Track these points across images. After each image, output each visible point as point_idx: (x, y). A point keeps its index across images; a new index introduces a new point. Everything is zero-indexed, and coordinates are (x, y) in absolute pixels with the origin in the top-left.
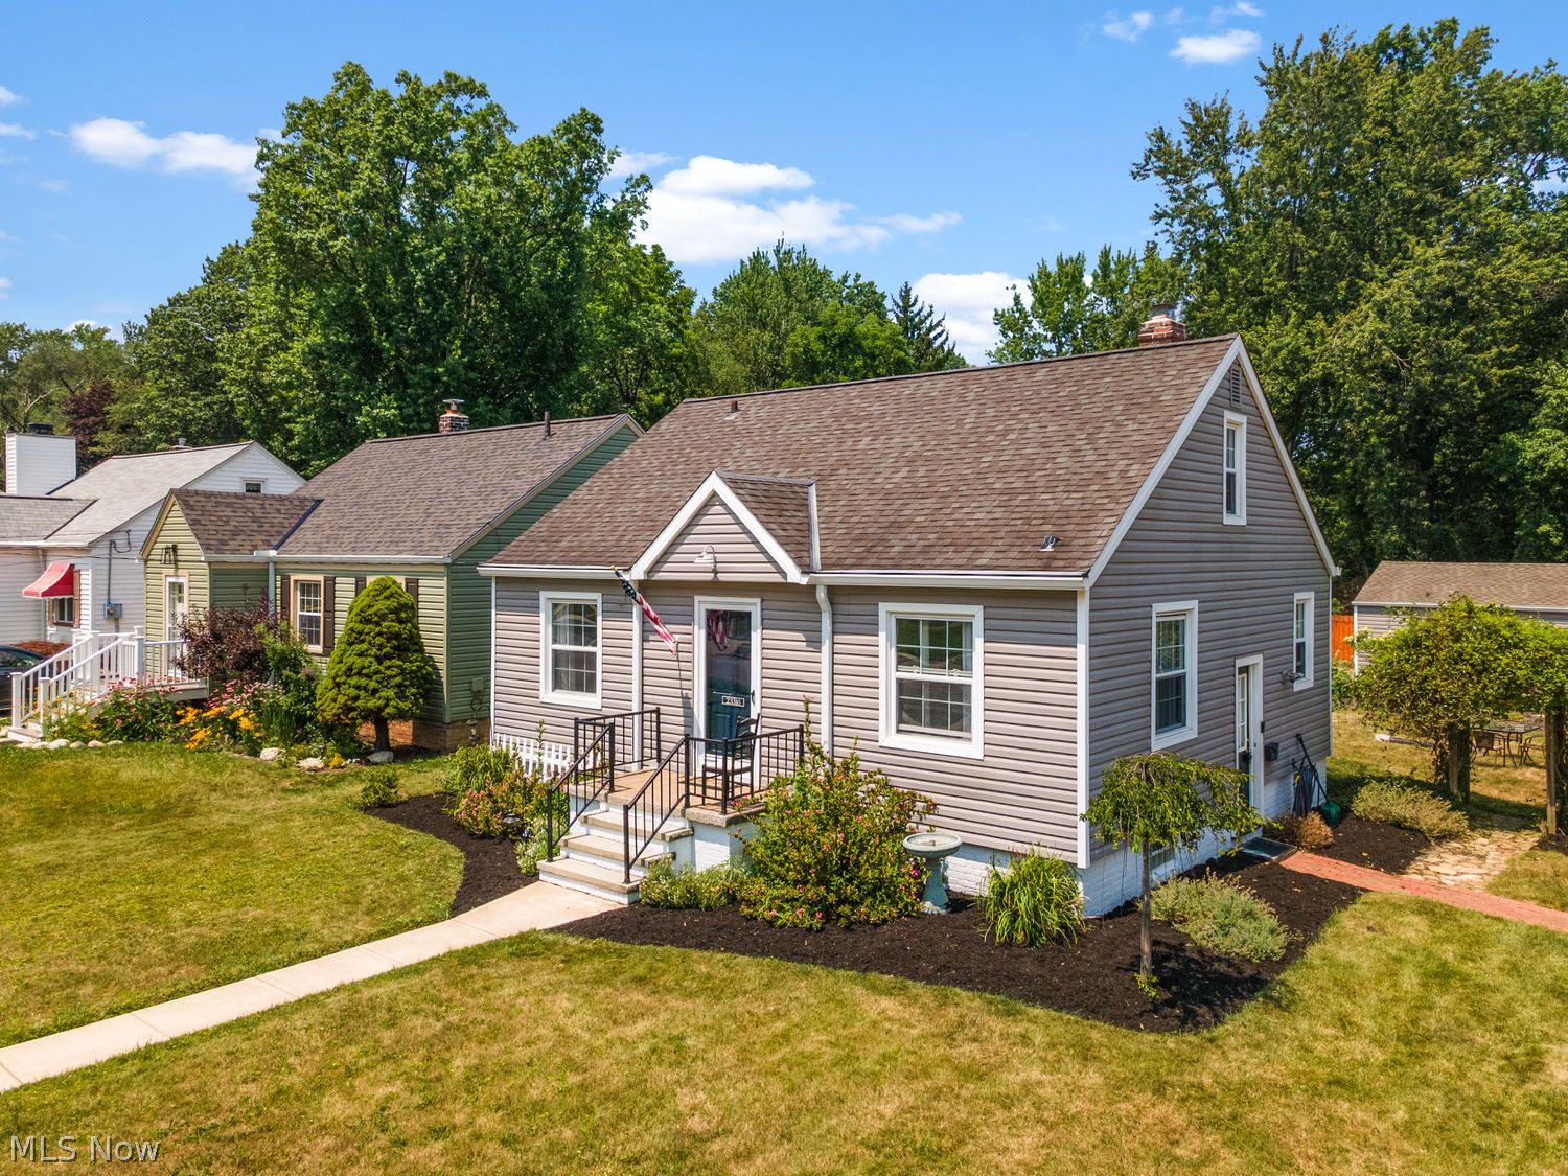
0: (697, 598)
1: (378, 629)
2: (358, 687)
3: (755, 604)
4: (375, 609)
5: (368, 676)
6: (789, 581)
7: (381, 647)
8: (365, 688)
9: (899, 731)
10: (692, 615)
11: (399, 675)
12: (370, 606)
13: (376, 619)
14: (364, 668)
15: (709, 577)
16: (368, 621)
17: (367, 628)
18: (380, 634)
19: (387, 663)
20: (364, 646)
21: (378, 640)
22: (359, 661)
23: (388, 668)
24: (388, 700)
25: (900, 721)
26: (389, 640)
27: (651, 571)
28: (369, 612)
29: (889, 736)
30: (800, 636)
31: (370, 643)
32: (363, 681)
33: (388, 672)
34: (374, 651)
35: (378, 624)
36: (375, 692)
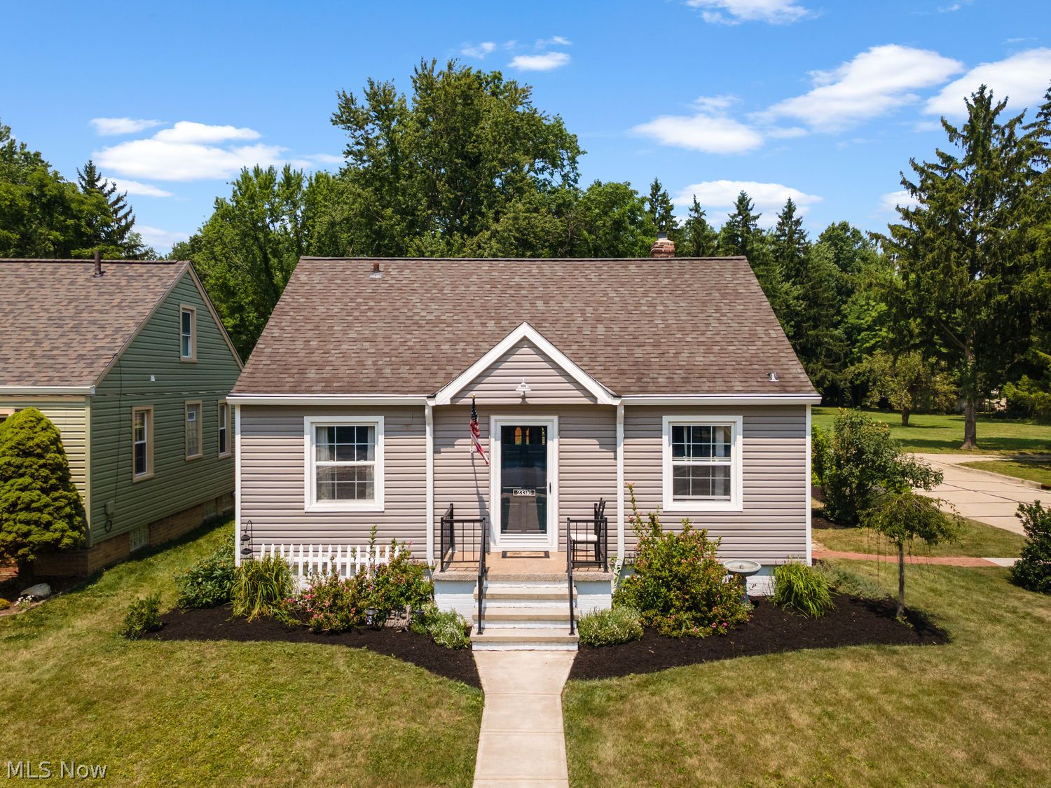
0: (493, 418)
1: (42, 462)
2: (28, 523)
3: (552, 421)
4: (37, 441)
5: (39, 510)
6: (599, 402)
7: (46, 480)
8: (37, 523)
9: (674, 500)
10: (489, 431)
11: (66, 506)
12: (29, 439)
13: (39, 451)
14: (33, 501)
15: (519, 401)
16: (27, 454)
17: (28, 461)
18: (44, 466)
19: (56, 494)
20: (27, 480)
21: (45, 472)
22: (26, 496)
23: (55, 500)
24: (63, 531)
25: (675, 493)
26: (53, 471)
27: (455, 397)
28: (31, 443)
29: (669, 503)
30: (595, 441)
31: (32, 476)
32: (35, 516)
33: (57, 504)
34: (39, 484)
35: (40, 456)
36: (49, 524)
